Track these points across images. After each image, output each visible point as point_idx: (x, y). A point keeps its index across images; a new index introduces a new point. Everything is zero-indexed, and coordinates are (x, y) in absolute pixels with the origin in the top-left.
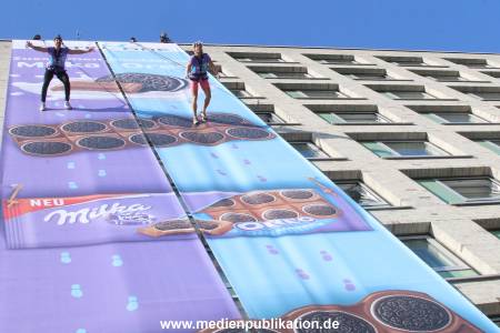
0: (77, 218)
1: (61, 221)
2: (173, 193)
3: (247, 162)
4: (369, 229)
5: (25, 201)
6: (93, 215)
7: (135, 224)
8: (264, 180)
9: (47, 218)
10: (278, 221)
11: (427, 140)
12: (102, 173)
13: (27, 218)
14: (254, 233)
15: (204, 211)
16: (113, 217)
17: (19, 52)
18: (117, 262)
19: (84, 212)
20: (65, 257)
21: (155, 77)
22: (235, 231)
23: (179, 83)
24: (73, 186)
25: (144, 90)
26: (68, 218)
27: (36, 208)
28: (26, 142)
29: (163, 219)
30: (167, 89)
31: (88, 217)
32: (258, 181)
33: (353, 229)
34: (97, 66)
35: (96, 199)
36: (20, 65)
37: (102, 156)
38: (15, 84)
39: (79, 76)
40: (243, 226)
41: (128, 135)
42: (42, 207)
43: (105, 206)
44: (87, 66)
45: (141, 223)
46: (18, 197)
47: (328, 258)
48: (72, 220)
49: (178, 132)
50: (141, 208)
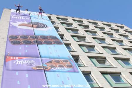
0: (20, 63)
1: (17, 64)
2: (40, 58)
3: (56, 51)
4: (78, 72)
5: (10, 57)
6: (23, 63)
7: (32, 66)
8: (59, 56)
9: (14, 63)
10: (60, 68)
11: (94, 47)
12: (26, 51)
13: (10, 62)
14: (55, 71)
15: (46, 64)
16: (27, 64)
17: (12, 13)
18: (27, 76)
19: (22, 61)
20: (17, 73)
21: (40, 23)
22: (51, 70)
23: (45, 26)
24: (20, 54)
25: (38, 27)
26: (18, 63)
27: (12, 59)
28: (12, 40)
29: (37, 65)
30: (42, 27)
31: (22, 63)
32: (58, 56)
33: (75, 72)
34: (28, 19)
35: (25, 58)
36: (12, 17)
37: (27, 46)
38: (11, 23)
39: (24, 22)
40: (53, 69)
41: (33, 40)
42: (14, 59)
43: (26, 60)
44: (26, 19)
45: (33, 66)
46: (9, 56)
47: (69, 79)
48: (19, 63)
49: (43, 40)
50: (33, 62)
